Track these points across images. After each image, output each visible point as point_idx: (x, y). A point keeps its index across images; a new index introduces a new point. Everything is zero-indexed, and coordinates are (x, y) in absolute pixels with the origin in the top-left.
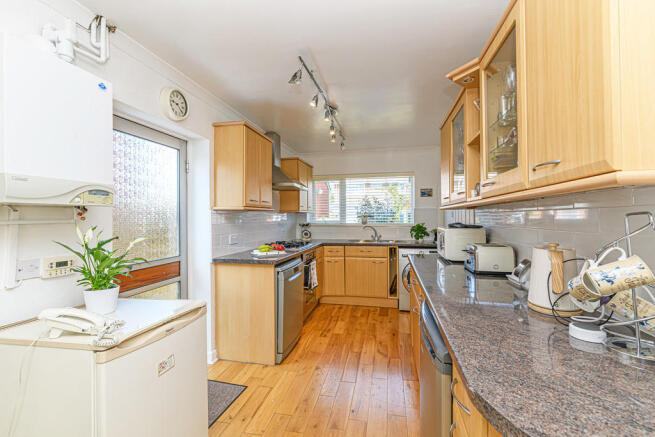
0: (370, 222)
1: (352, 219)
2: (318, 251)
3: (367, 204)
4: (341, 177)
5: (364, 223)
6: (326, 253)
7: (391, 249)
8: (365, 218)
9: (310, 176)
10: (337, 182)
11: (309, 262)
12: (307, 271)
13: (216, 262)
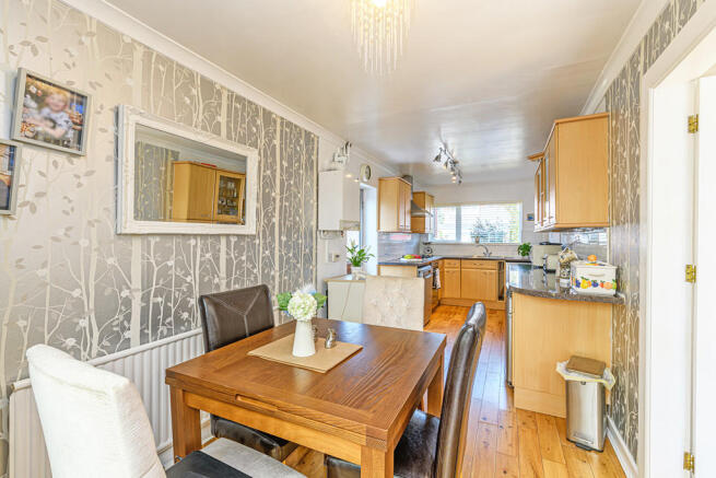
0: (481, 241)
1: (466, 238)
2: (440, 262)
3: (480, 227)
4: (458, 204)
5: (477, 242)
6: (446, 265)
7: (500, 263)
8: (477, 238)
9: (432, 203)
10: (455, 208)
11: (435, 269)
12: (434, 275)
13: (380, 264)
